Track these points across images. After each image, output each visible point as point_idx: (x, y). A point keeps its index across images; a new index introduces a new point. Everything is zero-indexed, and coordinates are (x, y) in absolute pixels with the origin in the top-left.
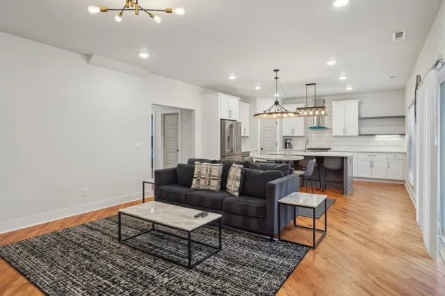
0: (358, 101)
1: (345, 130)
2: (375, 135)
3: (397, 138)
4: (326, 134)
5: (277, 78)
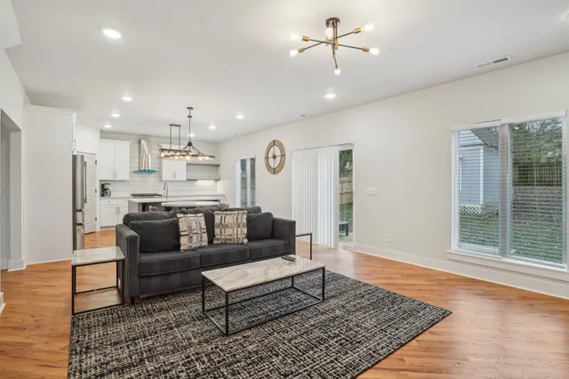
1: (175, 175)
5: (190, 117)
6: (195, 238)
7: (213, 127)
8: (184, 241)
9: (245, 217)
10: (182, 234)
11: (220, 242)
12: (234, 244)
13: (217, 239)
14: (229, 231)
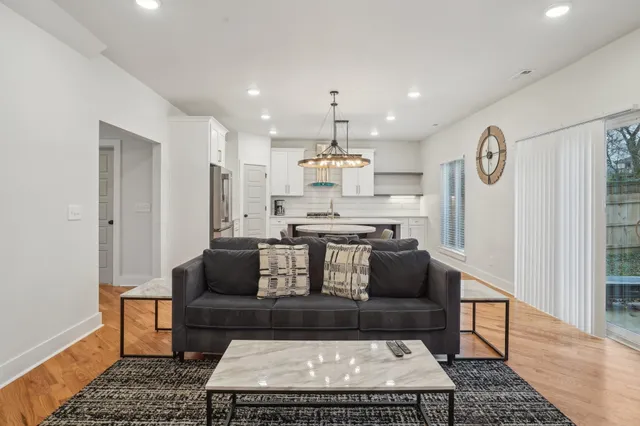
0: (373, 151)
1: (358, 188)
2: (388, 196)
3: (411, 199)
4: (331, 193)
5: (334, 105)
6: (281, 281)
7: (391, 118)
8: (263, 283)
9: (367, 255)
10: (262, 272)
11: (328, 292)
12: (347, 298)
13: (327, 288)
14: (340, 277)
